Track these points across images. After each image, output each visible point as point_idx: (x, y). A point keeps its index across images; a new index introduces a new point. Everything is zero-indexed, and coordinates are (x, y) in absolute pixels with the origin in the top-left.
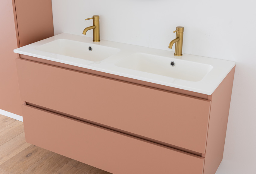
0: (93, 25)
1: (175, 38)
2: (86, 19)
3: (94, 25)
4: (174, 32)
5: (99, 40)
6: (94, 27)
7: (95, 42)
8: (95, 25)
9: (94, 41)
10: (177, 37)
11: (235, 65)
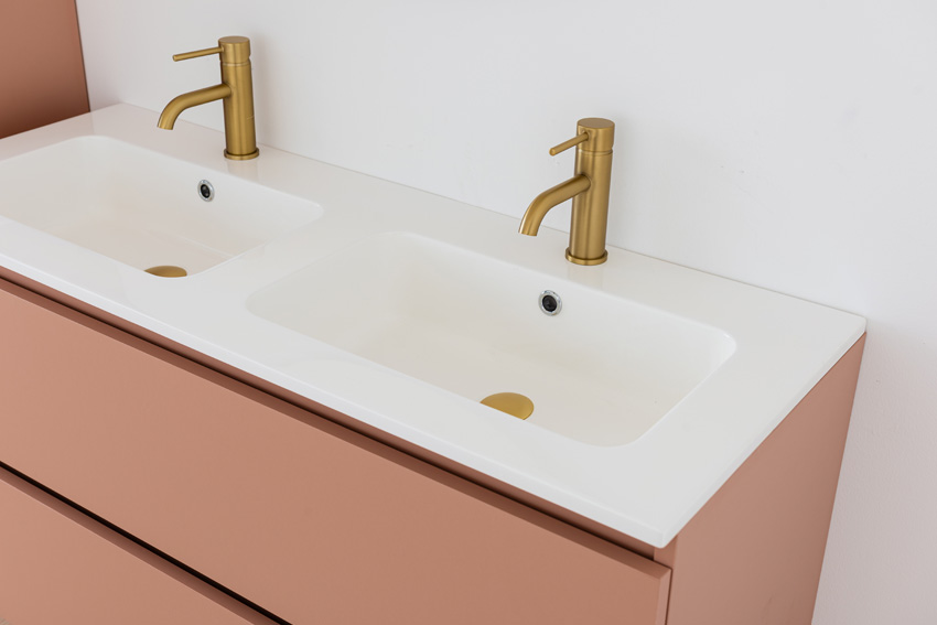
0: (220, 82)
1: (571, 176)
2: (178, 58)
3: (225, 83)
4: (551, 153)
5: (255, 152)
6: (223, 91)
7: (236, 162)
8: (232, 81)
9: (228, 153)
10: (579, 171)
11: (865, 333)
